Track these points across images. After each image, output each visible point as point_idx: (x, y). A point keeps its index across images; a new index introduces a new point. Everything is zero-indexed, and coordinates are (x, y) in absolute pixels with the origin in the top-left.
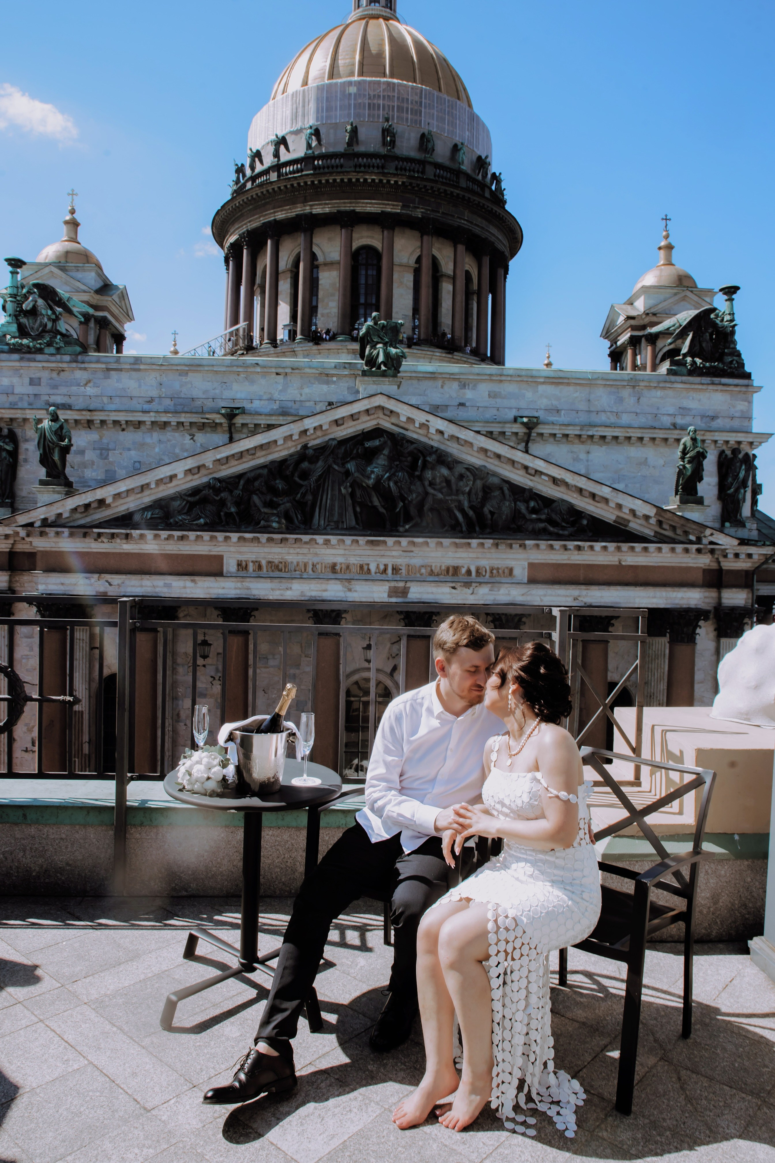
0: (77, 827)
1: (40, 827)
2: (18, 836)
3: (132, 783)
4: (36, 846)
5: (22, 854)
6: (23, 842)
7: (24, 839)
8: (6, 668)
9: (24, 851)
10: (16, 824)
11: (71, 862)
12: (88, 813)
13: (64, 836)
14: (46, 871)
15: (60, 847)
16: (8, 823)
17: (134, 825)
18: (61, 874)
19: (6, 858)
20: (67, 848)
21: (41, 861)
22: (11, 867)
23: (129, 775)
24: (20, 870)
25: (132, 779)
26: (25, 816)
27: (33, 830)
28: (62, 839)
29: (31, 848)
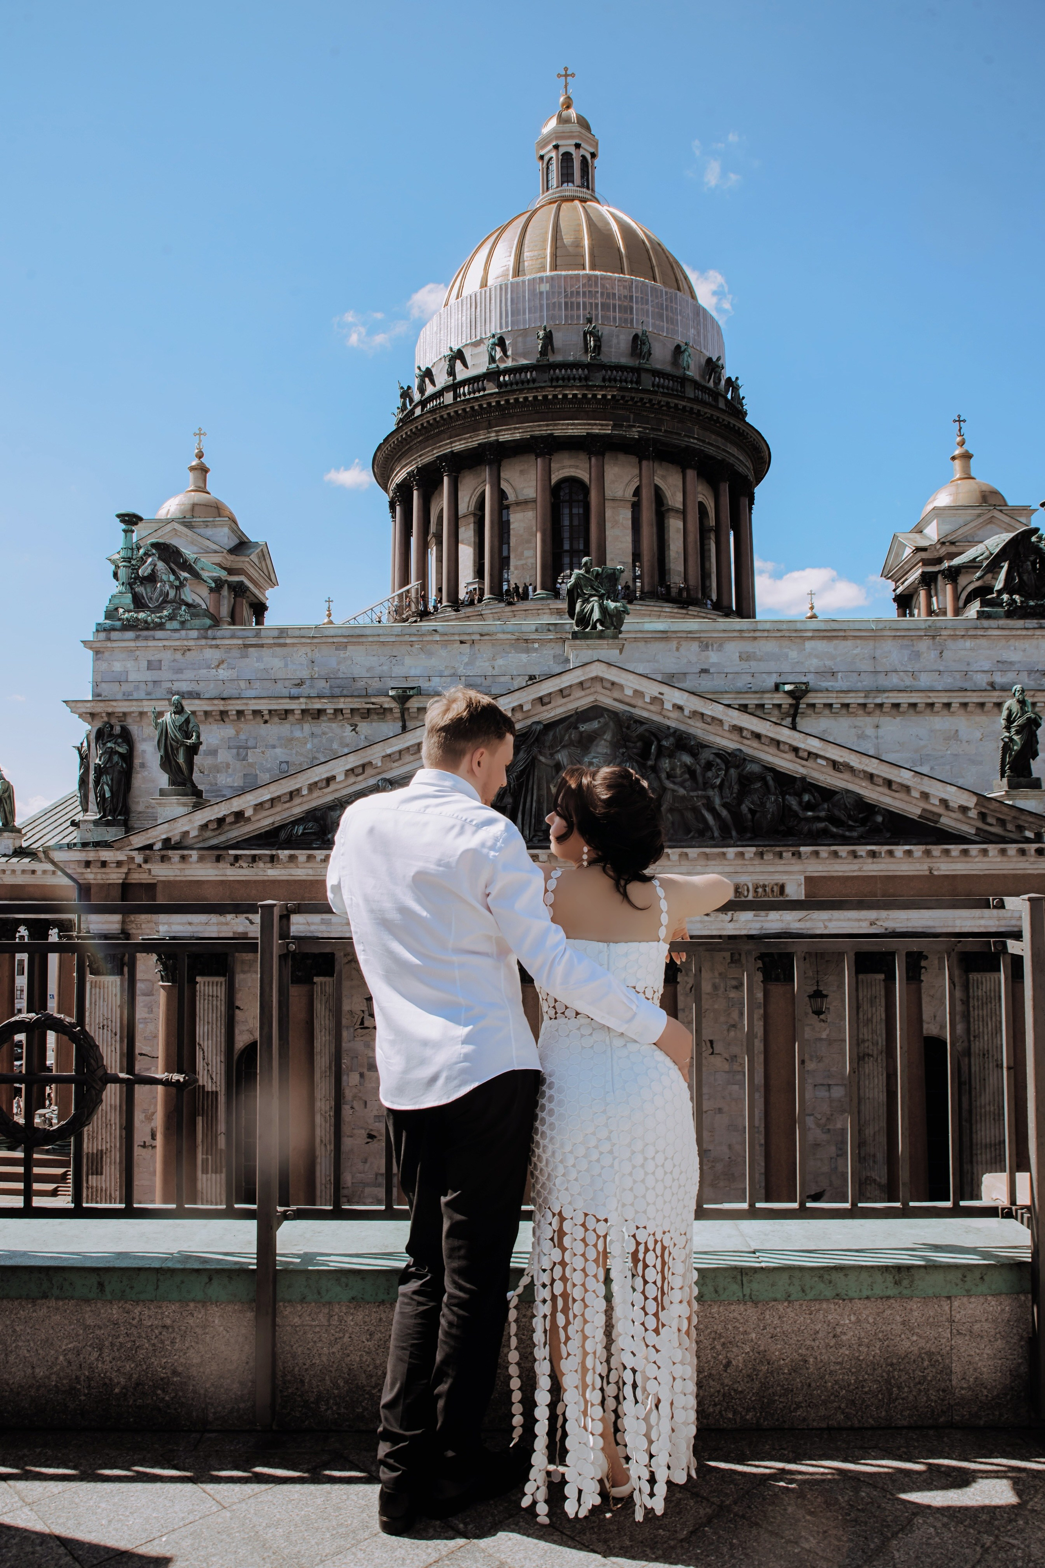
0: (192, 1305)
1: (128, 1306)
2: (89, 1322)
3: (286, 1223)
4: (121, 1339)
5: (96, 1354)
6: (98, 1332)
7: (100, 1328)
8: (73, 1026)
9: (100, 1349)
10: (87, 1301)
11: (180, 1369)
12: (210, 1279)
13: (168, 1322)
14: (137, 1384)
15: (162, 1342)
16: (72, 1298)
17: (290, 1301)
18: (163, 1390)
19: (69, 1362)
20: (173, 1342)
21: (129, 1366)
22: (77, 1378)
23: (280, 1209)
24: (93, 1384)
25: (285, 1217)
26: (101, 1285)
27: (115, 1311)
28: (164, 1327)
29: (112, 1344)
